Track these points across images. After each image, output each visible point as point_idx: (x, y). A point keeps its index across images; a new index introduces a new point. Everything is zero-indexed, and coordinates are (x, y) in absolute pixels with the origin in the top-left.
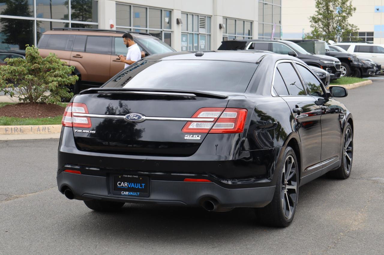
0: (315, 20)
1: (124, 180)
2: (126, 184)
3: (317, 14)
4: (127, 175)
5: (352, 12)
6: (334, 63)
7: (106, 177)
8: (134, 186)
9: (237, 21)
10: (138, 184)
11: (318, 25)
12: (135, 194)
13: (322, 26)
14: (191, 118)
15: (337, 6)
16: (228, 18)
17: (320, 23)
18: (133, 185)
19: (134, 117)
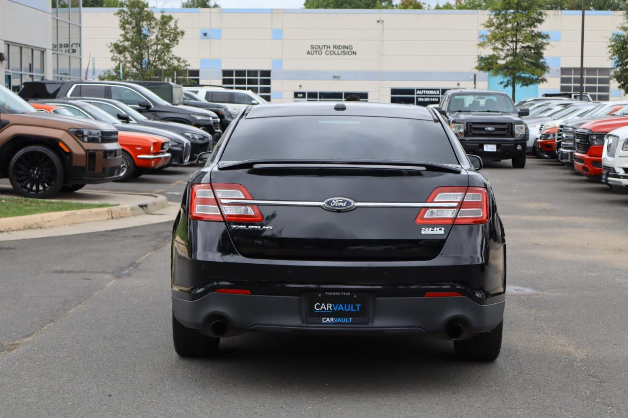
0: (119, 49)
1: (326, 300)
2: (329, 305)
3: (122, 39)
4: (333, 293)
5: (179, 38)
6: (211, 119)
7: (298, 297)
8: (342, 309)
9: (23, 49)
10: (349, 305)
11: (124, 57)
12: (345, 320)
13: (129, 59)
14: (425, 202)
15: (153, 28)
16: (10, 44)
17: (127, 55)
18: (341, 307)
19: (340, 204)
